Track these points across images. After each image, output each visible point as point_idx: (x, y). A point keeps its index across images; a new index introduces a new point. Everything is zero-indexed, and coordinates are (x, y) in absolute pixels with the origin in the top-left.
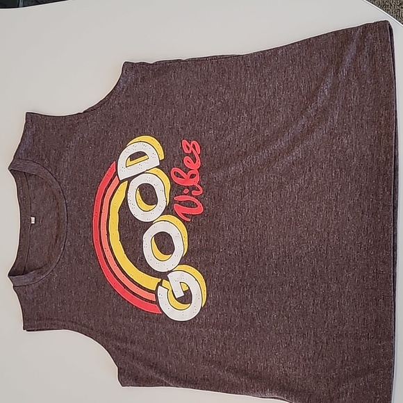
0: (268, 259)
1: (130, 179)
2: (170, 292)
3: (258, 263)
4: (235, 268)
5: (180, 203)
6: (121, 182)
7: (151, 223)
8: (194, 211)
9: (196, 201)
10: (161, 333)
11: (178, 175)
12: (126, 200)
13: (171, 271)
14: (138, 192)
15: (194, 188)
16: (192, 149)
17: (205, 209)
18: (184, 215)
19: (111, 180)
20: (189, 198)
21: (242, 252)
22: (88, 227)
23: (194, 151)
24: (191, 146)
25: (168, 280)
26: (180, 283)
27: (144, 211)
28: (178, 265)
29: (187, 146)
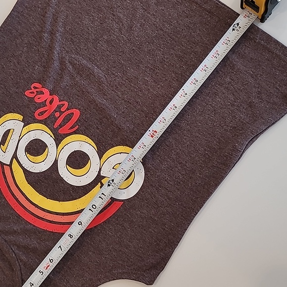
0: (146, 85)
1: (15, 156)
3: (144, 94)
5: (61, 126)
6: (10, 165)
7: (56, 162)
8: (75, 119)
9: (69, 112)
10: (137, 214)
11: (42, 113)
12: (25, 171)
13: (100, 169)
14: (28, 155)
15: (59, 107)
16: (35, 91)
17: (79, 109)
18: (71, 128)
19: (3, 172)
20: (63, 116)
21: (129, 102)
22: (18, 221)
23: (37, 90)
24: (33, 90)
25: (104, 177)
26: (113, 168)
27: (43, 161)
28: (100, 160)
29: (30, 93)
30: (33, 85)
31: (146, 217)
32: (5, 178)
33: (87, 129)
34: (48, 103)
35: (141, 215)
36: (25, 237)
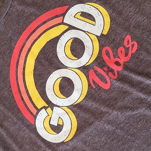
0: (127, 149)
1: (71, 27)
2: (49, 118)
3: (119, 146)
4: (102, 137)
5: (96, 72)
6: (63, 23)
7: (66, 67)
8: (102, 84)
9: (108, 80)
10: (25, 134)
11: (108, 54)
12: (58, 38)
13: (59, 106)
14: (71, 41)
16: (130, 45)
17: (110, 89)
18: (94, 81)
19: (57, 16)
20: (104, 73)
21: (114, 133)
22: (17, 33)
23: (131, 48)
24: (131, 44)
25: (52, 110)
26: (59, 117)
27: (66, 56)
28: (66, 106)
29: (128, 41)
30: (135, 43)
31: (24, 142)
32: (52, 19)
33: (92, 96)
34: (117, 59)
35: (25, 138)
36: (5, 40)
